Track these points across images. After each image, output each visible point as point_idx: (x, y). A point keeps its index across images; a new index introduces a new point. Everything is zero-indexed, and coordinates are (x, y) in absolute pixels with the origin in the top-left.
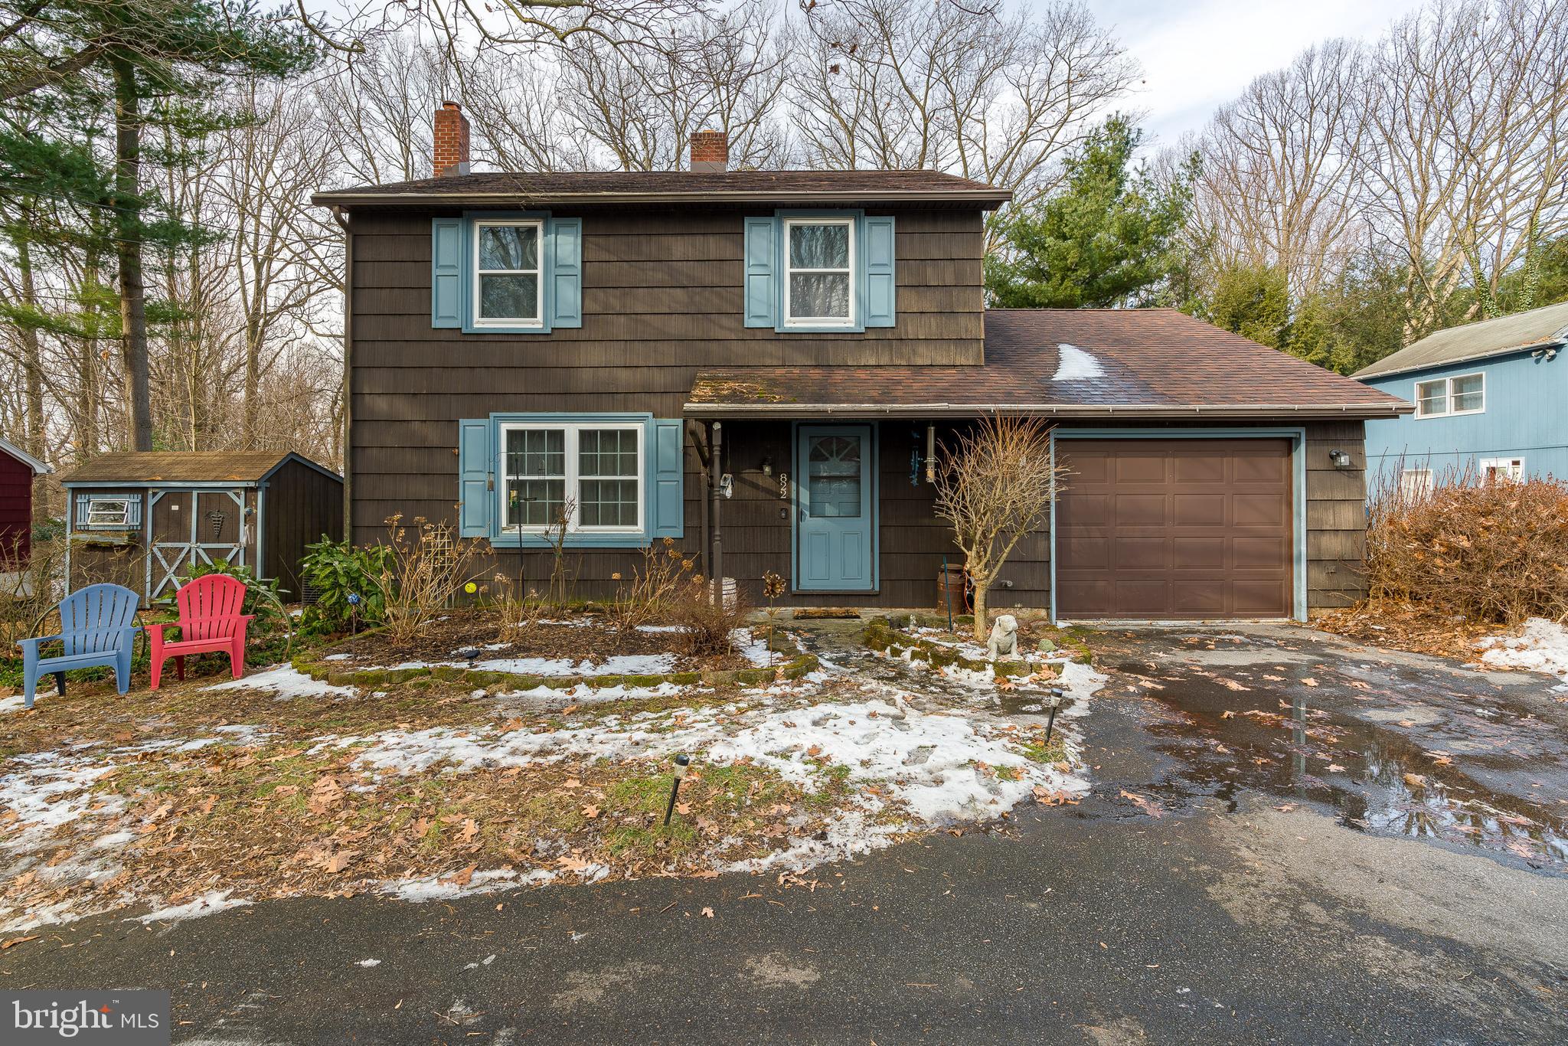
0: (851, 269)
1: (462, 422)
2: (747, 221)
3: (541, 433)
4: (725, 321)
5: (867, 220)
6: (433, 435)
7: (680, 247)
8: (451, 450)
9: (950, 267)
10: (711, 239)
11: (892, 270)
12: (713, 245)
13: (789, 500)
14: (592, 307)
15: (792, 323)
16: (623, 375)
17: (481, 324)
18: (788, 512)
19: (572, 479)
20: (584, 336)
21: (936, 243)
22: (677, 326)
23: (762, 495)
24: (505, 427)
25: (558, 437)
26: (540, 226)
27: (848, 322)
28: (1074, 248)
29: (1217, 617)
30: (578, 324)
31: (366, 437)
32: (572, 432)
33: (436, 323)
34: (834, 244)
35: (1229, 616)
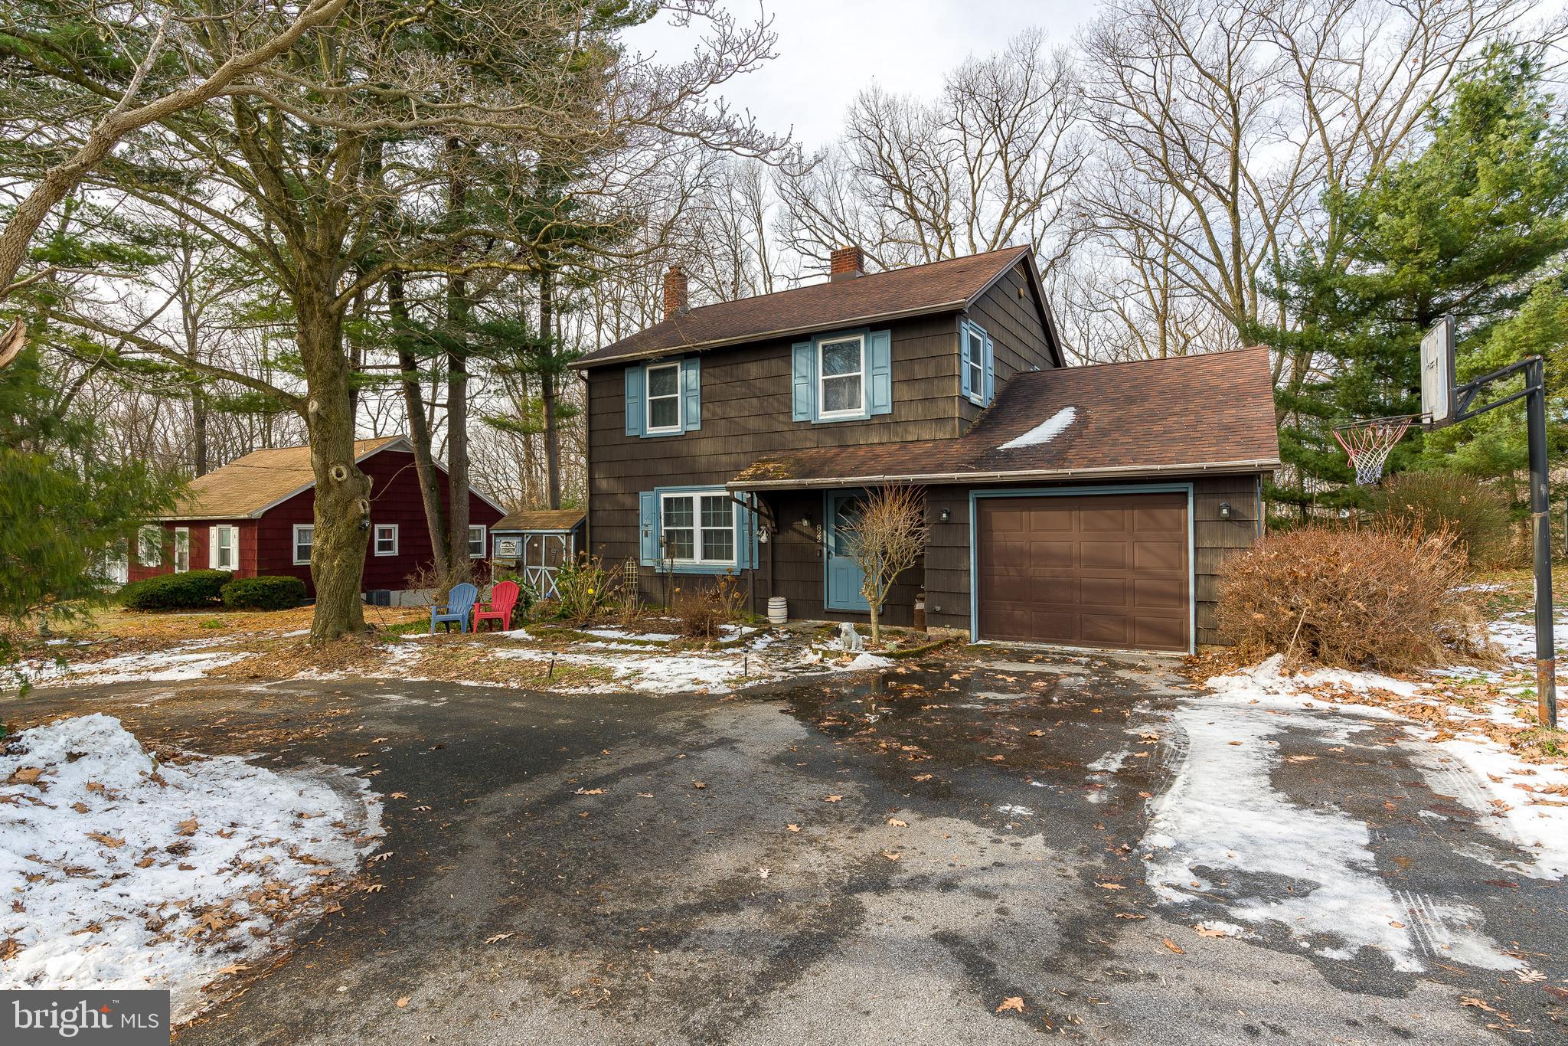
0: (862, 373)
1: (641, 493)
2: (794, 346)
3: (681, 499)
4: (782, 418)
5: (871, 335)
6: (628, 501)
7: (754, 369)
8: (635, 510)
9: (932, 364)
10: (773, 362)
11: (889, 370)
12: (775, 365)
13: (822, 544)
14: (707, 415)
15: (825, 416)
16: (724, 459)
17: (652, 431)
18: (821, 552)
19: (697, 528)
20: (703, 434)
21: (922, 345)
22: (754, 424)
23: (805, 540)
24: (663, 496)
25: (690, 500)
26: (679, 365)
27: (860, 413)
28: (1412, 225)
29: (1121, 647)
30: (697, 427)
31: (597, 505)
32: (697, 497)
33: (628, 433)
34: (851, 354)
35: (1131, 646)
